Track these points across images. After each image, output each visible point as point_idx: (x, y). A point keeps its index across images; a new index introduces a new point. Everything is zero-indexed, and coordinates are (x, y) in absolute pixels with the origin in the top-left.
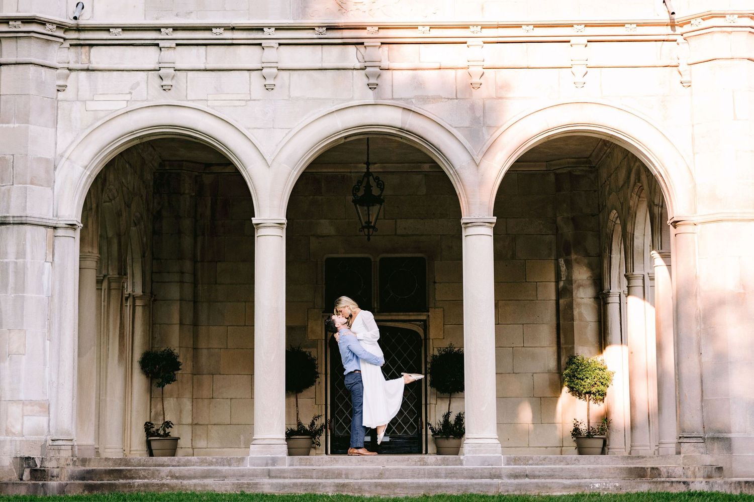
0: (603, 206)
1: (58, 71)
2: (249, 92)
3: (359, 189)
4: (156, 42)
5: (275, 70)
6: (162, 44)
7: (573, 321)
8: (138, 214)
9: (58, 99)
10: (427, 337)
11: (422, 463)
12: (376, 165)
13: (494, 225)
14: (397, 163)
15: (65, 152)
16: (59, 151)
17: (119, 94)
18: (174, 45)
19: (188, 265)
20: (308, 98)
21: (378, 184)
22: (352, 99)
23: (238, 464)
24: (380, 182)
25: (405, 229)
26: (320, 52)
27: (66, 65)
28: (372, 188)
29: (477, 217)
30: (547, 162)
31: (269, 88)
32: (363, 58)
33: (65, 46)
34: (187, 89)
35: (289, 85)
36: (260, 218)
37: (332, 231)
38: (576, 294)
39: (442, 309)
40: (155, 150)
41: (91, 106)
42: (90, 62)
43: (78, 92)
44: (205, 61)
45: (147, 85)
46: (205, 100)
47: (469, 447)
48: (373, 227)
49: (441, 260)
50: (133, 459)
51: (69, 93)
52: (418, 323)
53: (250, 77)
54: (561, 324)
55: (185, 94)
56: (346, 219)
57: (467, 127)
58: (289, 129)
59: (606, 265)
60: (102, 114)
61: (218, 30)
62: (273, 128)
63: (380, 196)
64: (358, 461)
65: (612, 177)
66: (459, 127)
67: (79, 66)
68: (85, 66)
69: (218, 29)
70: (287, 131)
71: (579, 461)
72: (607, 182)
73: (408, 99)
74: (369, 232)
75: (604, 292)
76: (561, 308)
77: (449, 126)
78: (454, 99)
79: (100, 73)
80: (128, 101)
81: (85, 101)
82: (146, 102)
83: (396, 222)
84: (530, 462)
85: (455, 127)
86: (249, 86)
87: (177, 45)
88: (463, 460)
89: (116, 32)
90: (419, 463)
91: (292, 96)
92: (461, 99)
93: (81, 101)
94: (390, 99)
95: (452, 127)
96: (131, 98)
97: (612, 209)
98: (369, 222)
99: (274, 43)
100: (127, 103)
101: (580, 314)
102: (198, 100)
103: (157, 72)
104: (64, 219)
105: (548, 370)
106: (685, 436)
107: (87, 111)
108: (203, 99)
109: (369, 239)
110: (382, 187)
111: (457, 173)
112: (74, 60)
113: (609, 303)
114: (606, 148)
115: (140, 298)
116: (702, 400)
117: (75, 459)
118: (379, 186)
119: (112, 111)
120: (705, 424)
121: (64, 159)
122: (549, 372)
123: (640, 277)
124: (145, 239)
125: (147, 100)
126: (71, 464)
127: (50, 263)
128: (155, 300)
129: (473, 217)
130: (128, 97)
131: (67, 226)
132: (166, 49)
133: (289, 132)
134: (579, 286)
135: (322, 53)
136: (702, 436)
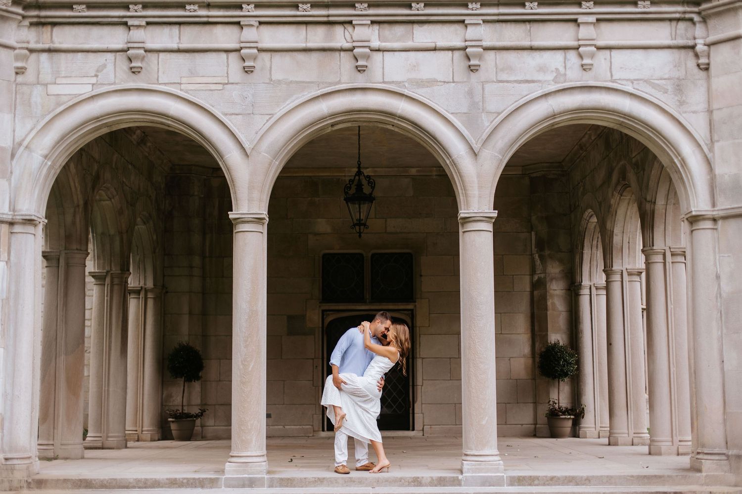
0: (575, 206)
1: (17, 51)
2: (226, 75)
3: (350, 188)
4: (125, 20)
5: (255, 51)
6: (131, 22)
7: (547, 310)
8: (145, 213)
9: (17, 82)
10: (415, 325)
11: (416, 484)
12: (368, 170)
13: (494, 220)
14: (387, 168)
15: (23, 140)
16: (17, 140)
17: (84, 77)
18: (144, 23)
19: (197, 260)
20: (291, 81)
21: (369, 182)
22: (339, 82)
23: (211, 485)
24: (371, 180)
25: (394, 227)
26: (304, 32)
27: (25, 45)
28: (363, 187)
29: (476, 211)
30: (523, 166)
31: (248, 71)
32: (352, 38)
33: (25, 24)
34: (158, 71)
35: (271, 68)
36: (238, 212)
37: (329, 229)
38: (550, 286)
39: (427, 300)
40: (163, 154)
41: (53, 89)
42: (52, 42)
43: (38, 75)
44: (178, 41)
45: (115, 68)
46: (178, 83)
47: (468, 465)
48: (365, 225)
49: (427, 256)
50: (95, 481)
51: (30, 76)
52: (405, 312)
53: (227, 58)
54: (535, 313)
55: (157, 77)
56: (340, 218)
57: (465, 113)
58: (270, 114)
59: (577, 260)
60: (65, 99)
61: (192, 7)
62: (252, 113)
63: (371, 194)
64: (345, 482)
65: (587, 178)
66: (456, 113)
67: (40, 46)
68: (47, 46)
69: (192, 5)
70: (267, 117)
71: (590, 481)
72: (581, 183)
73: (400, 82)
74: (360, 229)
75: (576, 284)
76: (535, 299)
77: (445, 112)
78: (451, 82)
79: (63, 55)
80: (93, 84)
81: (46, 85)
82: (113, 86)
83: (386, 221)
84: (536, 482)
85: (452, 113)
86: (226, 68)
87: (148, 23)
88: (461, 480)
89: (79, 8)
90: (413, 483)
91: (273, 79)
92: (457, 82)
93: (42, 84)
94: (381, 83)
95: (449, 113)
96: (97, 81)
97: (587, 209)
98: (360, 220)
99: (254, 22)
100: (93, 86)
101: (553, 304)
102: (171, 83)
103: (125, 53)
104: (20, 213)
105: (524, 355)
106: (706, 452)
107: (48, 95)
108: (176, 82)
109: (360, 236)
110: (373, 185)
111: (454, 164)
112: (35, 40)
113: (580, 295)
114: (581, 152)
115: (151, 290)
116: (724, 412)
117: (30, 480)
118: (370, 185)
119: (76, 96)
120: (728, 439)
121: (22, 148)
122: (524, 356)
123: (619, 272)
124: (155, 237)
125: (114, 83)
126: (25, 486)
127: (5, 263)
128: (167, 292)
129: (472, 211)
130: (94, 80)
131: (24, 221)
132: (135, 28)
133: (270, 118)
134: (552, 280)
135: (306, 32)
136: (724, 452)
